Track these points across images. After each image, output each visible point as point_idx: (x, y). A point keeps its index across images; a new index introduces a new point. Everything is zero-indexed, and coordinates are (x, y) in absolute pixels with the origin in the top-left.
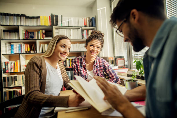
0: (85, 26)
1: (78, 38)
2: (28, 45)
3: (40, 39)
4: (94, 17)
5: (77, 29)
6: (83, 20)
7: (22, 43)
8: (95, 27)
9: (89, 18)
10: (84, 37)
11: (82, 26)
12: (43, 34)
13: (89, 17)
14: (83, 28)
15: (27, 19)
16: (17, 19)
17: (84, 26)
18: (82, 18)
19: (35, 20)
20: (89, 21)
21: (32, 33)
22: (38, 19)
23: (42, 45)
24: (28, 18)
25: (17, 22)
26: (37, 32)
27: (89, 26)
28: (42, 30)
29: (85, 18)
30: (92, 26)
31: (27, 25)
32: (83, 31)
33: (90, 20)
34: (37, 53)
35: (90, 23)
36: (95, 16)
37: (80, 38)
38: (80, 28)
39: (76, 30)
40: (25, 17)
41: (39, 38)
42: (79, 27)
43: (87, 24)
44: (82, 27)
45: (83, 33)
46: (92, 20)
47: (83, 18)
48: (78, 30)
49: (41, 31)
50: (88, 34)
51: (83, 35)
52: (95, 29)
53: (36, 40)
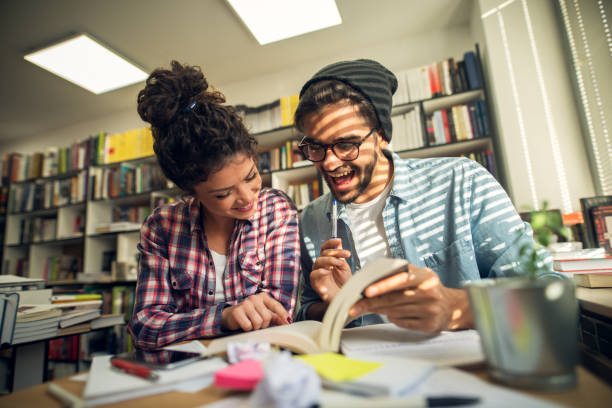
0: (436, 95)
1: (411, 147)
3: (287, 169)
4: (474, 49)
5: (404, 113)
6: (426, 76)
8: (477, 89)
9: (451, 61)
10: (434, 139)
11: (422, 98)
12: (295, 152)
13: (450, 56)
14: (426, 105)
15: (248, 116)
17: (429, 94)
18: (419, 70)
19: (268, 113)
20: (450, 71)
21: (265, 156)
22: (276, 109)
23: (291, 188)
24: (250, 111)
26: (277, 151)
27: (455, 92)
28: (291, 140)
29: (434, 65)
30: (469, 88)
32: (426, 117)
33: (456, 67)
35: (458, 78)
36: (477, 46)
37: (417, 146)
38: (413, 109)
39: (402, 117)
40: (242, 113)
41: (284, 167)
42: (410, 103)
43: (442, 84)
44: (421, 103)
45: (428, 122)
46: (462, 65)
47: (426, 68)
48: (407, 115)
49: (288, 144)
50: (450, 125)
51: (429, 130)
52: (483, 98)
53: (270, 173)
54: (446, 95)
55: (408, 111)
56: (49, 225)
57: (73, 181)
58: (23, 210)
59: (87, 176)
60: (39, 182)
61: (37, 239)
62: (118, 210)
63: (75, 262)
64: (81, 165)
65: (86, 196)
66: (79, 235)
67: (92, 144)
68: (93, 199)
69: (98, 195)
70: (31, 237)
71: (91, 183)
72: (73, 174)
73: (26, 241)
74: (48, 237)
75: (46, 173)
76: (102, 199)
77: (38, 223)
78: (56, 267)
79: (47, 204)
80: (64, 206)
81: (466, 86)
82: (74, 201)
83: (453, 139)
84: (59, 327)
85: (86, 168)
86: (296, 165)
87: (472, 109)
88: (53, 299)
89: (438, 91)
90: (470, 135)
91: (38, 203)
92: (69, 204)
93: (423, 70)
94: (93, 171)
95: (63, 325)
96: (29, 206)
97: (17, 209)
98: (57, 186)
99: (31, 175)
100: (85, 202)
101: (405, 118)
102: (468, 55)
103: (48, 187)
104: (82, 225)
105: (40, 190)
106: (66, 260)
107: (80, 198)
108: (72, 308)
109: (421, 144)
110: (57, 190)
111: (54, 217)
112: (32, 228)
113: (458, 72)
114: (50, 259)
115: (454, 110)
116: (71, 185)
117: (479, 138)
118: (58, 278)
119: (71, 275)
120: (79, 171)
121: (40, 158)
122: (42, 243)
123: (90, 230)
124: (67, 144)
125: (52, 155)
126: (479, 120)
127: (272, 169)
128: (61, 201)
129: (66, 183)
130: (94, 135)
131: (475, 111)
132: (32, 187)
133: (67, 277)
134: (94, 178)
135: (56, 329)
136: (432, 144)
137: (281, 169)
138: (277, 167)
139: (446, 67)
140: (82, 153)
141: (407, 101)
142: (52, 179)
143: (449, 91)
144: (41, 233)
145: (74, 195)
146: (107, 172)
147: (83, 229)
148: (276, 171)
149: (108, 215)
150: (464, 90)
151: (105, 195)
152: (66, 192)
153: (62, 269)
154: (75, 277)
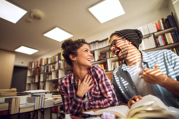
0: (158, 31)
1: (151, 48)
2: (103, 65)
3: (111, 58)
4: (171, 14)
5: (148, 37)
6: (154, 25)
7: (98, 64)
8: (174, 26)
9: (163, 19)
10: (159, 45)
11: (154, 32)
14: (155, 34)
15: (99, 44)
16: (93, 46)
17: (156, 31)
18: (152, 24)
19: (105, 42)
20: (163, 22)
21: (105, 54)
22: (107, 41)
23: (113, 63)
24: (99, 42)
25: (93, 47)
26: (108, 53)
27: (165, 29)
29: (157, 21)
30: (171, 27)
31: (100, 48)
32: (156, 38)
33: (165, 21)
34: (108, 71)
35: (166, 24)
36: (172, 13)
37: (153, 47)
38: (151, 36)
39: (147, 39)
40: (97, 43)
41: (110, 57)
42: (150, 34)
43: (160, 27)
44: (153, 34)
45: (157, 39)
46: (167, 20)
47: (154, 22)
48: (149, 38)
50: (165, 39)
51: (157, 42)
52: (176, 29)
53: (107, 59)
54: (162, 30)
55: (149, 37)
56: (50, 76)
57: (55, 64)
58: (44, 72)
59: (58, 63)
60: (47, 65)
61: (47, 80)
62: (66, 71)
63: (56, 86)
64: (57, 60)
65: (58, 68)
66: (57, 78)
67: (59, 54)
68: (60, 69)
69: (61, 68)
70: (46, 79)
71: (59, 65)
72: (55, 63)
73: (45, 80)
74: (50, 79)
75: (49, 63)
76: (62, 69)
77: (47, 75)
78: (52, 87)
79: (49, 71)
80: (53, 71)
81: (169, 26)
82: (55, 70)
83: (166, 44)
84: (54, 104)
85: (58, 61)
86: (114, 56)
87: (173, 33)
88: (52, 96)
89: (159, 29)
90: (173, 42)
91: (47, 70)
92: (54, 71)
93: (153, 23)
94: (60, 62)
95: (55, 104)
96: (45, 71)
97: (43, 72)
98: (52, 66)
99: (46, 63)
100: (58, 70)
101: (148, 39)
102: (169, 17)
103: (49, 66)
104: (57, 76)
105: (48, 67)
106: (54, 85)
107: (57, 69)
108: (57, 99)
109: (155, 47)
110: (51, 67)
111: (51, 74)
112: (46, 77)
113: (166, 22)
114: (50, 85)
115: (166, 34)
116: (55, 65)
117: (176, 43)
118: (52, 90)
119: (55, 89)
120: (56, 62)
121: (47, 59)
122: (48, 81)
123: (60, 77)
124: (53, 55)
125: (50, 58)
126: (176, 37)
127: (107, 58)
128: (52, 70)
129: (53, 65)
130: (60, 52)
131: (174, 34)
132: (46, 67)
133: (54, 90)
134: (60, 63)
135: (53, 105)
136: (159, 46)
137: (110, 58)
138: (108, 57)
139: (161, 21)
140: (57, 57)
141: (148, 33)
142: (50, 64)
143: (163, 29)
144: (48, 78)
145: (55, 68)
146: (63, 62)
147: (58, 77)
148: (108, 58)
149: (64, 73)
150: (169, 28)
151: (63, 68)
152: (54, 67)
153: (53, 88)
154: (56, 90)
